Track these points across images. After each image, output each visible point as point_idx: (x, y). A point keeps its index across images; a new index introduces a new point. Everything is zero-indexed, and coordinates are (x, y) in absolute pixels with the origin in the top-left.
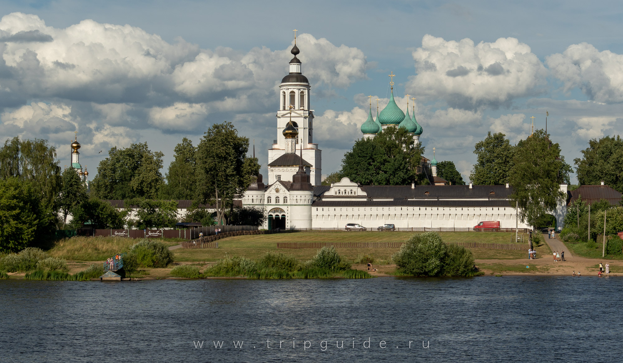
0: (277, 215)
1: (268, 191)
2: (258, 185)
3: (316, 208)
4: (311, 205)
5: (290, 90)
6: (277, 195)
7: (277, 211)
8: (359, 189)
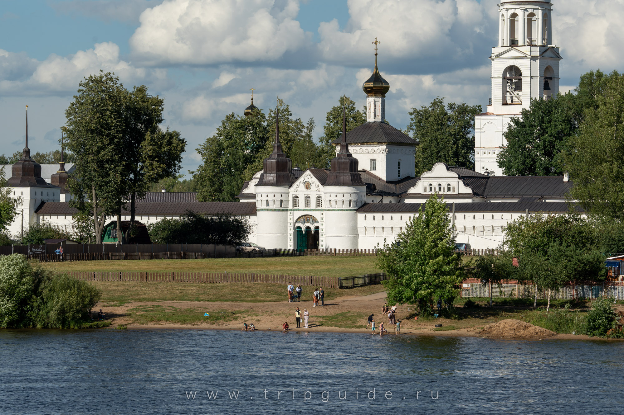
0: (308, 228)
1: (294, 186)
2: (278, 177)
3: (363, 215)
4: (356, 210)
5: (511, 12)
6: (308, 192)
7: (308, 221)
8: (461, 182)
